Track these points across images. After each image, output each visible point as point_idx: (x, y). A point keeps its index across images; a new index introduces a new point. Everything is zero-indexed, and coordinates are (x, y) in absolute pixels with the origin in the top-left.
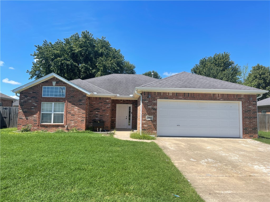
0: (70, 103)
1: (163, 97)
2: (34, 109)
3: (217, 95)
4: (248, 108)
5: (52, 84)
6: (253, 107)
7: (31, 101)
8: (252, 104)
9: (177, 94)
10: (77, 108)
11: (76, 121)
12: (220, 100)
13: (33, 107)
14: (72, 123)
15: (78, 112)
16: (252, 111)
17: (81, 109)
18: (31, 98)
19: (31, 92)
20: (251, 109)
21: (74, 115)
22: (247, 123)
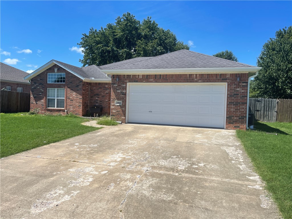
0: (69, 89)
1: (133, 80)
2: (42, 95)
3: (195, 75)
4: (234, 91)
5: (54, 71)
6: (242, 89)
7: (39, 87)
8: (240, 86)
9: (147, 76)
10: (75, 93)
11: (74, 106)
12: (198, 82)
13: (41, 93)
14: (71, 108)
15: (76, 97)
16: (241, 94)
17: (78, 95)
18: (39, 84)
19: (39, 79)
20: (239, 93)
21: (73, 101)
22: (232, 110)
